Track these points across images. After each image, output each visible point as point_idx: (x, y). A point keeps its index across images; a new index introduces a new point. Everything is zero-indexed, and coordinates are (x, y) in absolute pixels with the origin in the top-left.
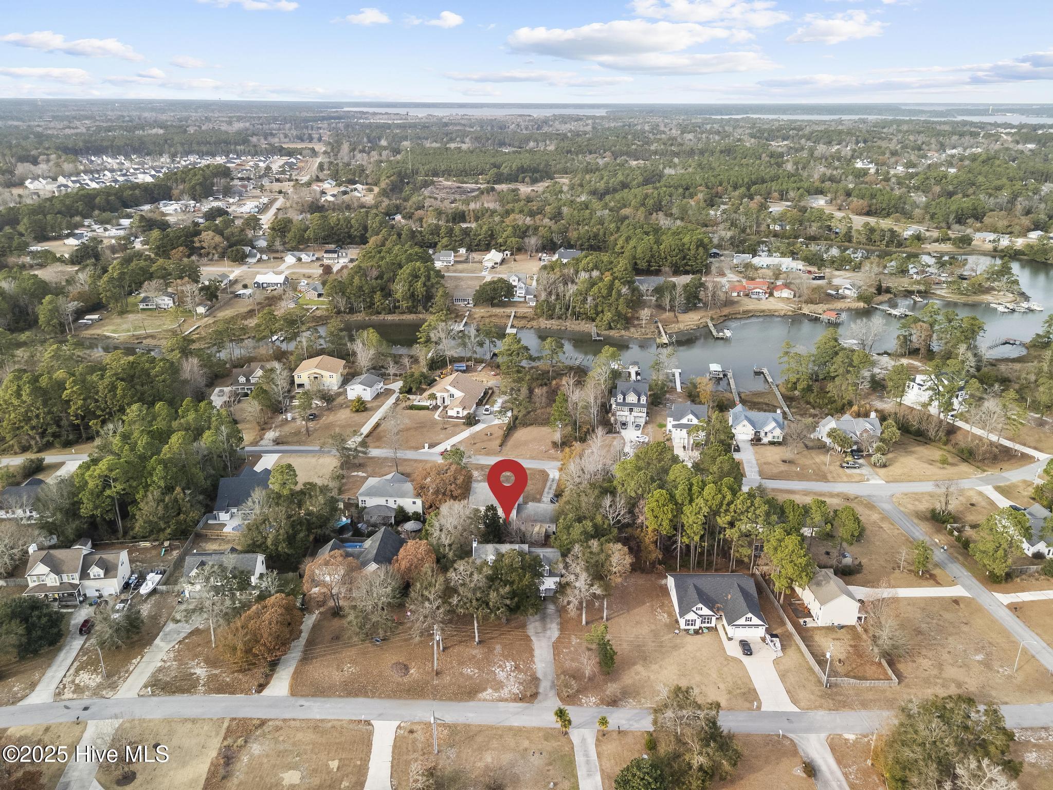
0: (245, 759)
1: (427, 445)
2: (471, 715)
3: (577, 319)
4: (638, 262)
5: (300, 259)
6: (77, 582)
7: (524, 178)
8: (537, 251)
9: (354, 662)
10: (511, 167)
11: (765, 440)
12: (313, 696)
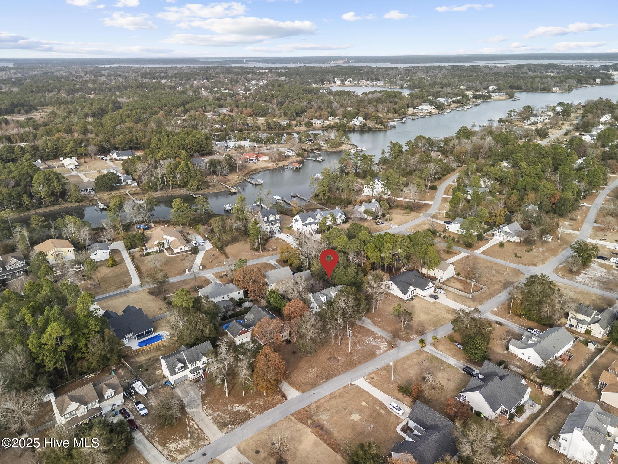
0: (326, 423)
1: (187, 270)
3: (172, 188)
6: (97, 406)
7: (19, 111)
8: (95, 155)
9: (310, 367)
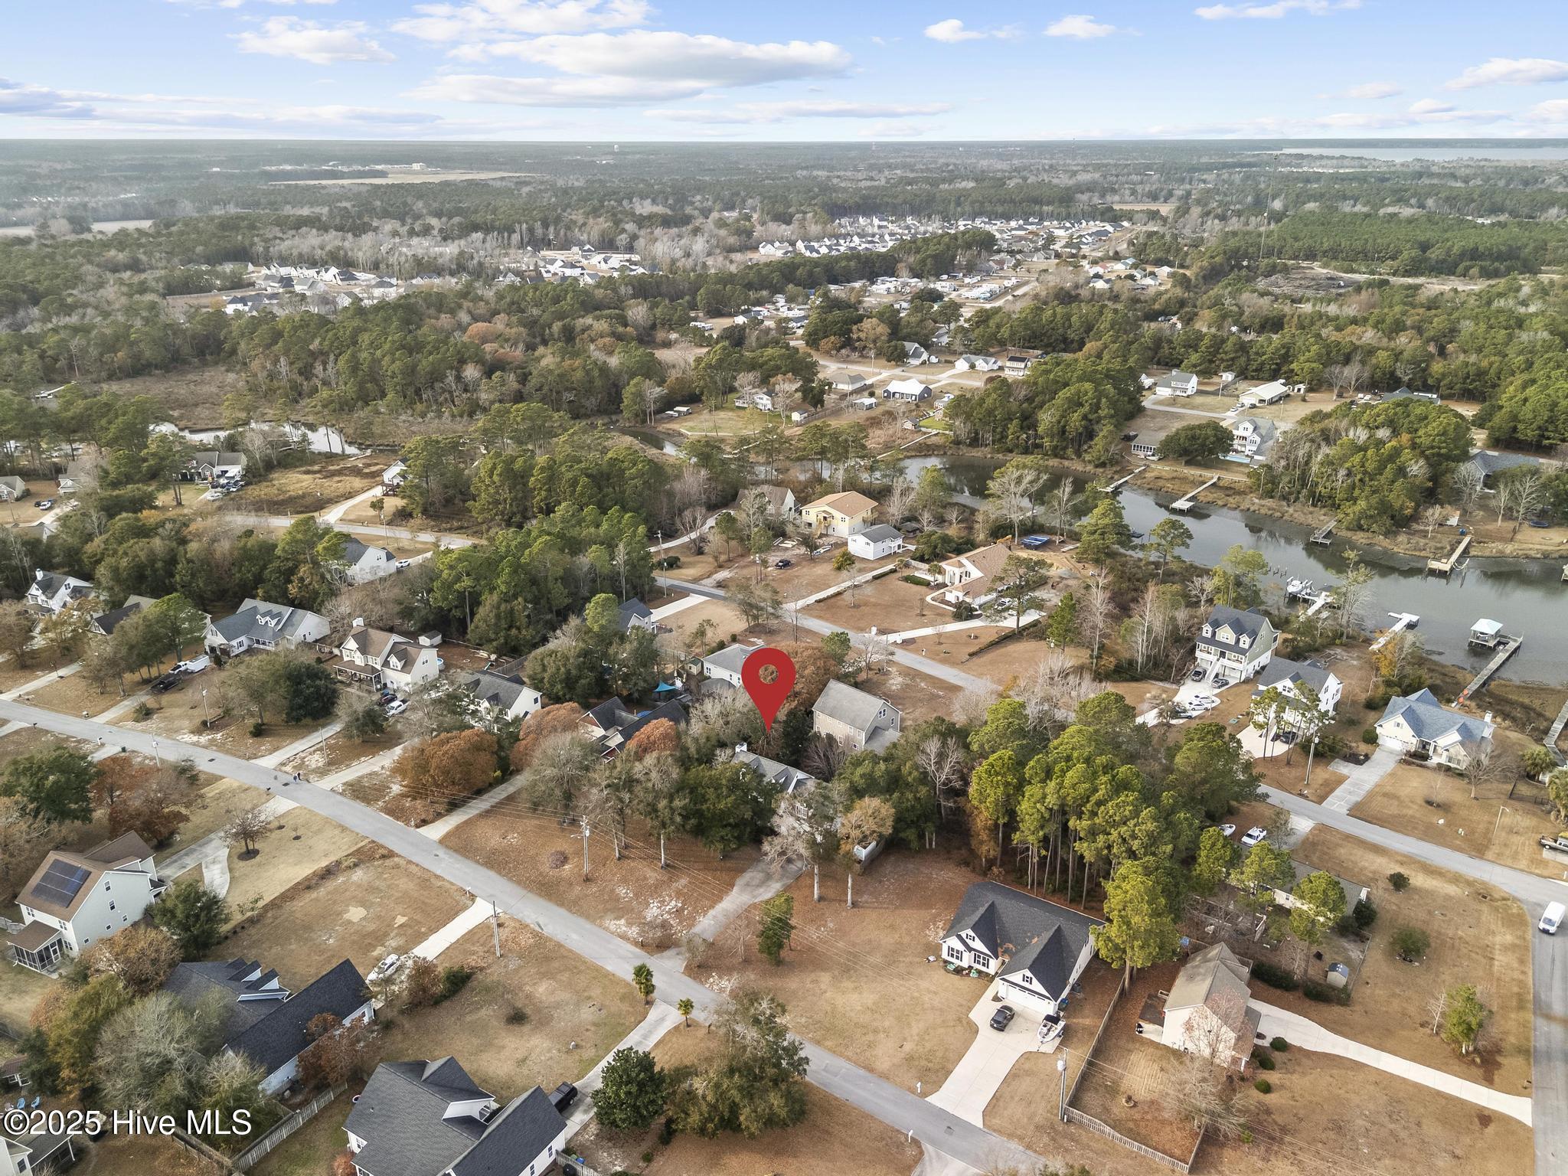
0: (341, 879)
1: (874, 630)
2: (574, 936)
4: (1521, 427)
5: (973, 366)
6: (378, 667)
7: (1467, 269)
9: (524, 834)
10: (1450, 249)
11: (1435, 760)
12: (456, 851)
